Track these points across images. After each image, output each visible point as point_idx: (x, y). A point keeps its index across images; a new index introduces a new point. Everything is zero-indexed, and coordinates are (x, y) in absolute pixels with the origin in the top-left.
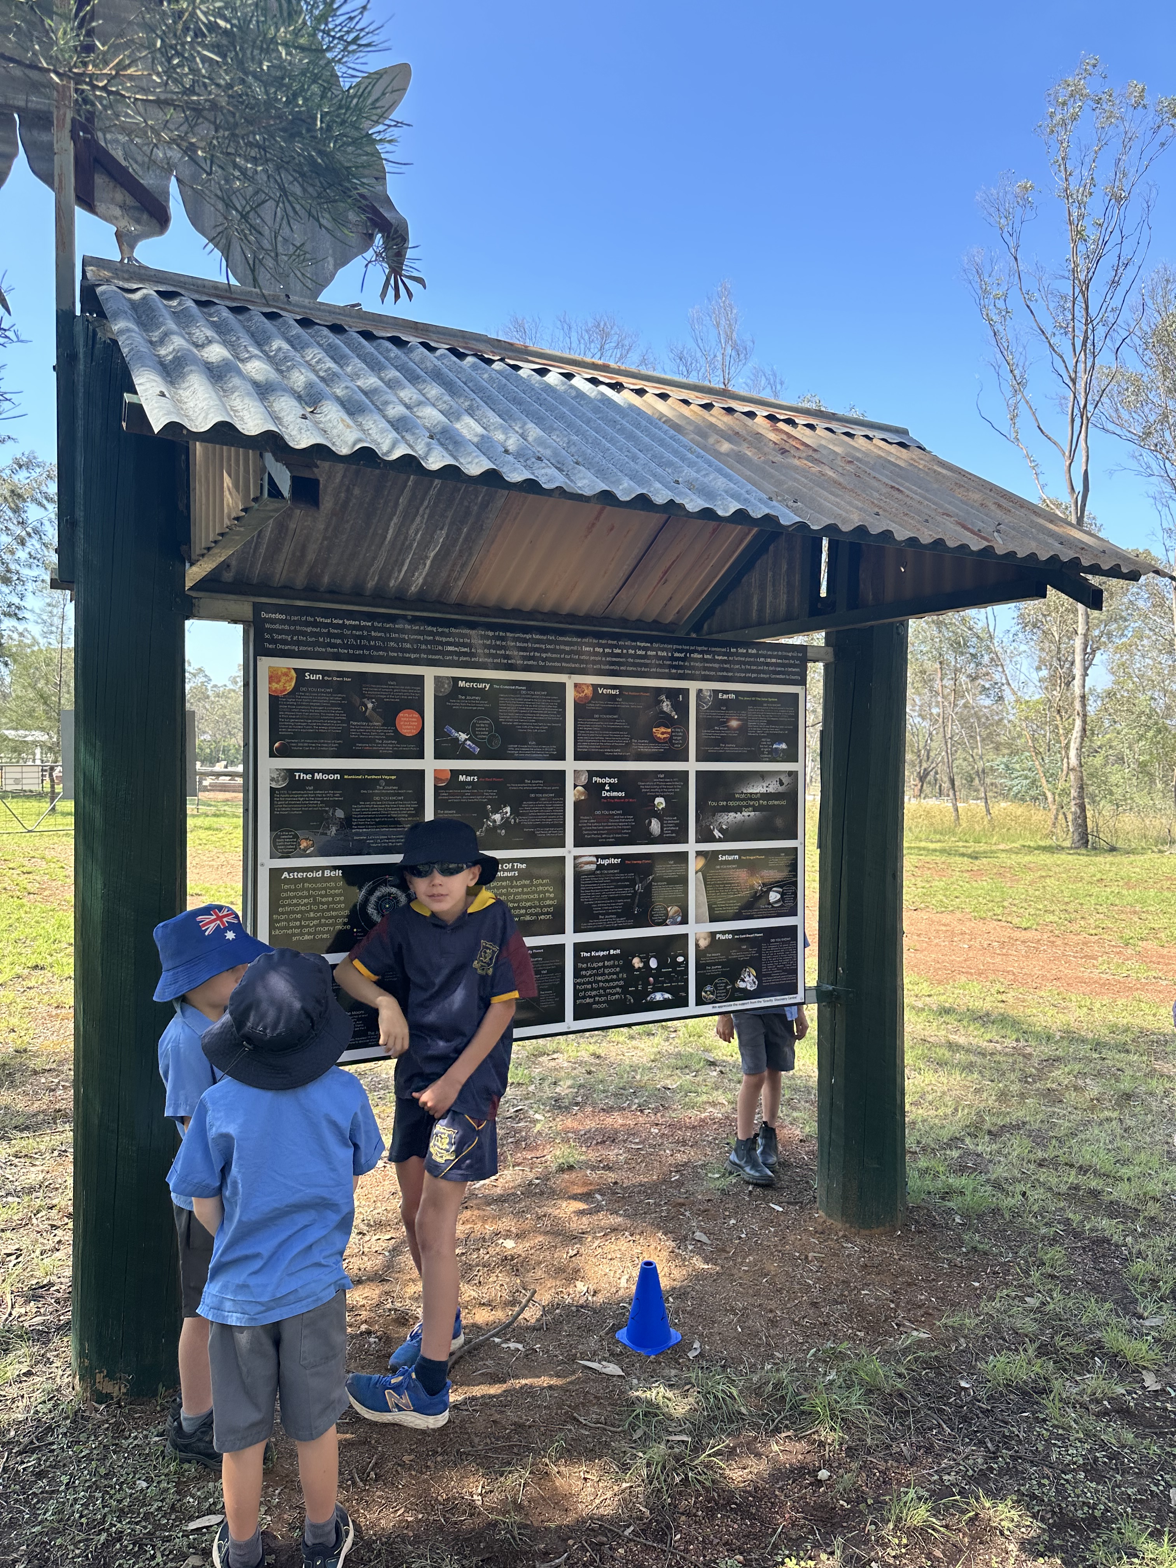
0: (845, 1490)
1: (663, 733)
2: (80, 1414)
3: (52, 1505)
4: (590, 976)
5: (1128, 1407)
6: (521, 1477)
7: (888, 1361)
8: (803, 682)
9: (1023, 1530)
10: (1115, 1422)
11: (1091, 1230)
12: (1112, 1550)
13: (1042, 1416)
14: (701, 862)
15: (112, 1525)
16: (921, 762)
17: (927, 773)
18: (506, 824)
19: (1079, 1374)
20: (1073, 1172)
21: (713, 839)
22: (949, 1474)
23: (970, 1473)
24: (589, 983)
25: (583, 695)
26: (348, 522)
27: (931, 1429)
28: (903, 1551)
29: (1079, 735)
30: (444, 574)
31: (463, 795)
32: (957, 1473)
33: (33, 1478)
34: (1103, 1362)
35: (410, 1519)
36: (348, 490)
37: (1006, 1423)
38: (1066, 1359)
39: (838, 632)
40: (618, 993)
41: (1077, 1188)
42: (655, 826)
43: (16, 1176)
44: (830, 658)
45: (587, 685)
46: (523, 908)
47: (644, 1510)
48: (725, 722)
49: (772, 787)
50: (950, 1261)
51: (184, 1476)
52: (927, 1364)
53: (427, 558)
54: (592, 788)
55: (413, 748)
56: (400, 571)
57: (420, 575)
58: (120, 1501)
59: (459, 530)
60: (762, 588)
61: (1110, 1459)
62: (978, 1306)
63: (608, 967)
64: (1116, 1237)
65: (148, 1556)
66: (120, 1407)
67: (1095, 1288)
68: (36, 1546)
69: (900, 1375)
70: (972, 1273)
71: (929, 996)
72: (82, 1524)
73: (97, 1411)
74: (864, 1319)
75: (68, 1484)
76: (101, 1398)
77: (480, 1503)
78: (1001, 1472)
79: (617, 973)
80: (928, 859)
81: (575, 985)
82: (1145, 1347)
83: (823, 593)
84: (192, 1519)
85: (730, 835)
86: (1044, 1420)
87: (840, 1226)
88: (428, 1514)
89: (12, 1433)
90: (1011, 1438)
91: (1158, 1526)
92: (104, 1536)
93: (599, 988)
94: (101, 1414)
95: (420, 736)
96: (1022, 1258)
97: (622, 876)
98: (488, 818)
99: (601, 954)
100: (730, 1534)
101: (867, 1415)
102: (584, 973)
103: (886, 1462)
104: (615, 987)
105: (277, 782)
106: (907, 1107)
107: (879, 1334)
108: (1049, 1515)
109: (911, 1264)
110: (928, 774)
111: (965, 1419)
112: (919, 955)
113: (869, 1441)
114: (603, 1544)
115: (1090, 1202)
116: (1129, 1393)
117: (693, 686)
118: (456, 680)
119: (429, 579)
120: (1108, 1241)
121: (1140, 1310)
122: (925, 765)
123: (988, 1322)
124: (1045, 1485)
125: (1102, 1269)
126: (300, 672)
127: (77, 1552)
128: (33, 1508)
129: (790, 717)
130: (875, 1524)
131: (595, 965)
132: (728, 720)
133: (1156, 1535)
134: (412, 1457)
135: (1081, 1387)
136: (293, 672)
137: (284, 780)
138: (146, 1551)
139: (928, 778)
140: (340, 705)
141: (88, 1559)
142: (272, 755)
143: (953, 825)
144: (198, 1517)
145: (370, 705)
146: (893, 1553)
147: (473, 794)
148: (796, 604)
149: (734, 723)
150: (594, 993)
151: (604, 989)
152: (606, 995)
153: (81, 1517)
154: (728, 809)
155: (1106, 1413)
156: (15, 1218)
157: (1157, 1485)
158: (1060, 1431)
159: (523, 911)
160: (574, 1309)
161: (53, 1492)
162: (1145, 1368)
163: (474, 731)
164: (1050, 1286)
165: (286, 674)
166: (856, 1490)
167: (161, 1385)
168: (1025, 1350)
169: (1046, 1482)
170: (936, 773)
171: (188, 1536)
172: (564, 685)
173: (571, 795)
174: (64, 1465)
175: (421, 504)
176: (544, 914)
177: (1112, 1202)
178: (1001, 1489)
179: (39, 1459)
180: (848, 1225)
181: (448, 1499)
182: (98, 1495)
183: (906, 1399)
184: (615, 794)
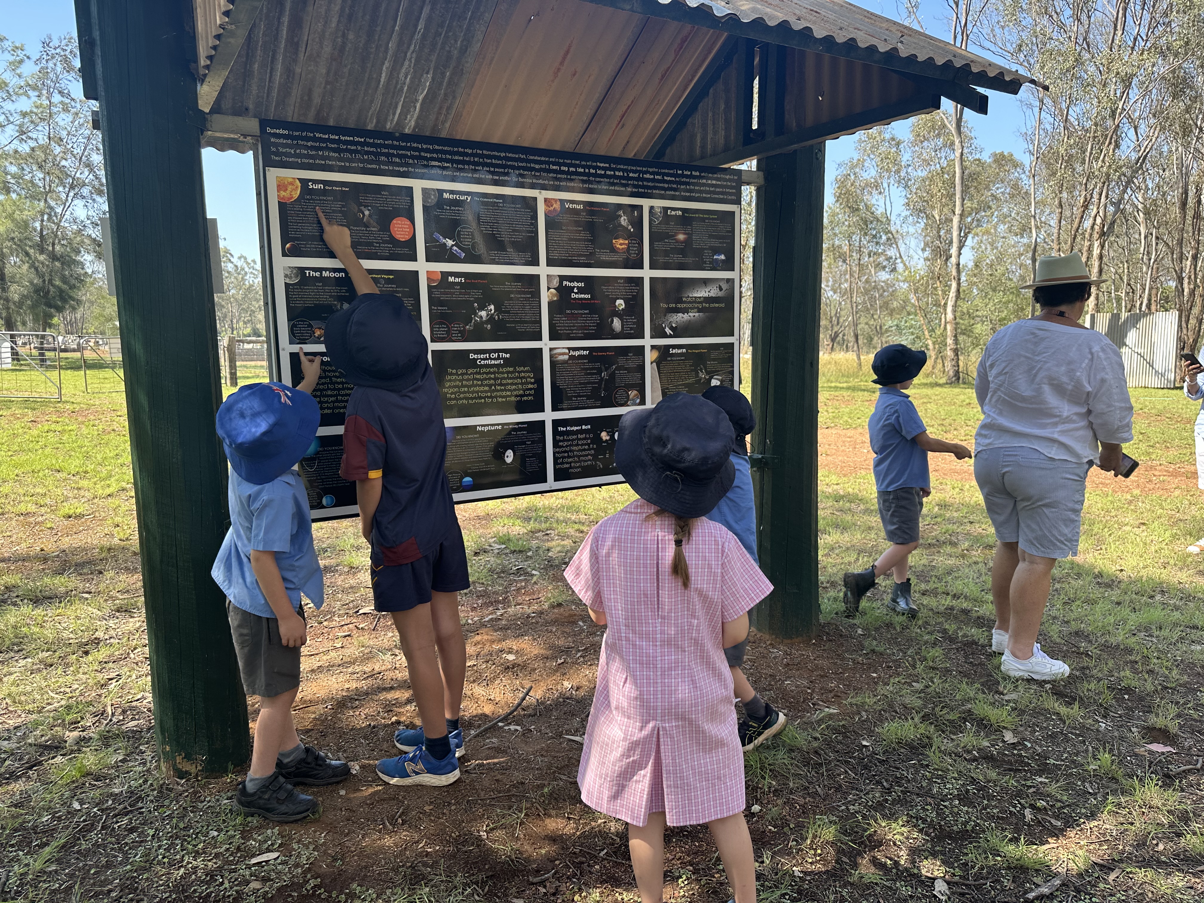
0: (772, 818)
1: (621, 244)
2: (164, 787)
3: (141, 850)
4: (567, 446)
5: (992, 755)
6: (518, 818)
7: (806, 729)
8: (738, 201)
9: (911, 841)
10: (982, 765)
11: (963, 636)
12: (980, 852)
13: (925, 763)
14: (655, 355)
15: (188, 863)
16: (832, 326)
17: (836, 335)
18: (491, 319)
19: (954, 734)
20: (949, 598)
21: (665, 336)
22: (854, 805)
23: (870, 803)
24: (565, 452)
25: (552, 208)
26: (346, 66)
27: (839, 775)
28: (818, 858)
29: (954, 294)
30: (433, 117)
31: (453, 293)
32: (860, 804)
33: (126, 833)
34: (973, 725)
35: (429, 850)
36: (344, 36)
37: (898, 768)
38: (944, 724)
39: (767, 158)
40: (590, 460)
41: (952, 608)
42: (617, 324)
43: (118, 625)
44: (761, 181)
45: (556, 200)
46: (509, 390)
47: (615, 838)
48: (674, 236)
49: (711, 292)
50: (854, 660)
51: (247, 826)
52: (835, 730)
53: (417, 101)
54: (563, 291)
55: (406, 251)
56: (394, 114)
57: (412, 117)
58: (195, 846)
59: (443, 74)
60: (704, 128)
61: (978, 791)
62: (876, 690)
63: (580, 439)
64: (982, 640)
65: (218, 883)
66: (198, 781)
67: (966, 675)
68: (127, 879)
69: (816, 739)
70: (872, 667)
71: (837, 484)
72: (164, 863)
73: (178, 784)
74: (787, 701)
75: (153, 836)
76: (181, 774)
77: (485, 837)
78: (894, 801)
79: (589, 445)
80: (837, 393)
81: (554, 453)
82: (1005, 713)
83: (755, 126)
84: (254, 856)
85: (677, 332)
86: (927, 766)
87: (767, 637)
88: (444, 846)
89: (110, 802)
90: (903, 779)
91: (1016, 835)
92: (182, 870)
93: (574, 456)
94: (182, 786)
95: (412, 241)
96: (910, 656)
97: (591, 365)
98: (476, 314)
99: (575, 428)
100: (682, 852)
101: (790, 767)
102: (561, 444)
103: (805, 798)
104: (587, 455)
105: (290, 278)
106: (820, 557)
107: (799, 711)
108: (931, 831)
109: (825, 663)
110: (838, 336)
111: (866, 767)
112: (829, 458)
113: (791, 784)
114: (583, 863)
115: (963, 617)
116: (993, 746)
117: (646, 203)
118: (441, 192)
119: (420, 122)
120: (976, 644)
121: (1001, 689)
122: (835, 329)
123: (884, 700)
124: (928, 810)
125: (971, 663)
126: (304, 182)
127: (161, 882)
128: (125, 854)
129: (728, 232)
130: (796, 841)
131: (570, 437)
132: (676, 234)
133: (1015, 840)
134: (431, 807)
135: (955, 743)
136: (297, 181)
137: (297, 276)
138: (216, 880)
139: (838, 339)
140: (340, 212)
141: (169, 887)
142: (284, 254)
143: (856, 370)
144: (259, 855)
145: (367, 213)
146: (810, 860)
147: (461, 293)
148: (732, 138)
149: (681, 237)
150: (570, 460)
151: (579, 457)
152: (580, 461)
153: (163, 858)
154: (677, 311)
155: (975, 759)
156: (117, 653)
157: (1015, 807)
158: (940, 773)
159: (509, 393)
160: (561, 700)
161: (142, 842)
162: (1004, 728)
163: (459, 238)
164: (931, 675)
165: (292, 184)
166: (781, 819)
167: (230, 763)
168: (912, 718)
169: (929, 807)
170: (844, 335)
171: (250, 868)
172: (535, 199)
173: (546, 296)
174: (151, 823)
175: (408, 48)
176: (527, 396)
177: (979, 617)
178: (894, 814)
179: (131, 819)
180: (774, 637)
181: (459, 836)
182: (178, 841)
183: (820, 755)
184: (582, 296)
